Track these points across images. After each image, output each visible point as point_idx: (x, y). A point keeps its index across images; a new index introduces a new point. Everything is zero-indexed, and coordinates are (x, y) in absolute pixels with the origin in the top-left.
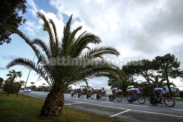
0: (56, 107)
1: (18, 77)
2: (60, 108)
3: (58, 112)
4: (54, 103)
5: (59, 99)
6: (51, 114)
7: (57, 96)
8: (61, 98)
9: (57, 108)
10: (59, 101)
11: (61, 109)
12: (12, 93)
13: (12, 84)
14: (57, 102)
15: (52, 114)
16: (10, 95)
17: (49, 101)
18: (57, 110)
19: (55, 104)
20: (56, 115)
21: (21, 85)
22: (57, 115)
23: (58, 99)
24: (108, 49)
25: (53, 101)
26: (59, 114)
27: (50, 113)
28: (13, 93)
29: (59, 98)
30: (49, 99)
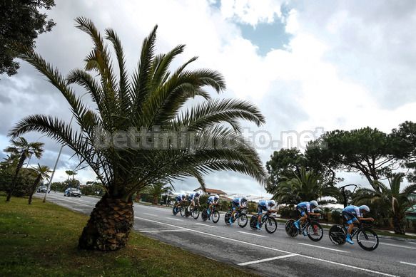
0: (111, 232)
1: (34, 155)
2: (121, 235)
3: (117, 244)
4: (108, 223)
5: (120, 216)
6: (100, 246)
7: (116, 209)
8: (127, 213)
9: (114, 235)
10: (121, 219)
11: (123, 237)
12: (18, 196)
13: (17, 171)
14: (116, 221)
15: (102, 247)
16: (12, 199)
17: (98, 219)
18: (114, 238)
19: (110, 225)
20: (111, 250)
21: (39, 177)
22: (114, 250)
23: (119, 214)
24: (240, 106)
25: (107, 219)
26: (119, 248)
27: (98, 243)
28: (20, 195)
29: (122, 213)
30: (98, 214)
